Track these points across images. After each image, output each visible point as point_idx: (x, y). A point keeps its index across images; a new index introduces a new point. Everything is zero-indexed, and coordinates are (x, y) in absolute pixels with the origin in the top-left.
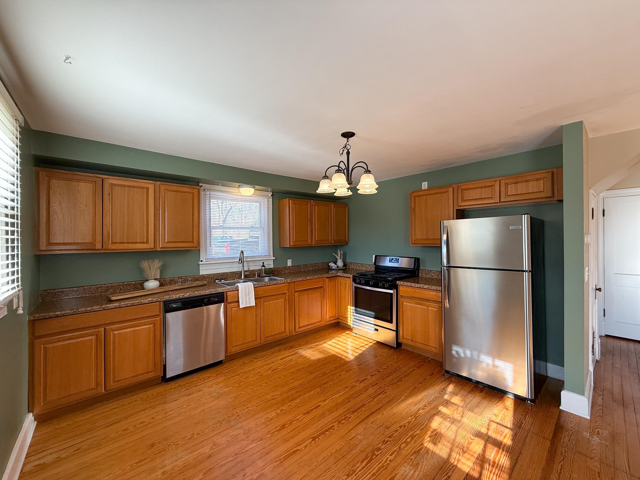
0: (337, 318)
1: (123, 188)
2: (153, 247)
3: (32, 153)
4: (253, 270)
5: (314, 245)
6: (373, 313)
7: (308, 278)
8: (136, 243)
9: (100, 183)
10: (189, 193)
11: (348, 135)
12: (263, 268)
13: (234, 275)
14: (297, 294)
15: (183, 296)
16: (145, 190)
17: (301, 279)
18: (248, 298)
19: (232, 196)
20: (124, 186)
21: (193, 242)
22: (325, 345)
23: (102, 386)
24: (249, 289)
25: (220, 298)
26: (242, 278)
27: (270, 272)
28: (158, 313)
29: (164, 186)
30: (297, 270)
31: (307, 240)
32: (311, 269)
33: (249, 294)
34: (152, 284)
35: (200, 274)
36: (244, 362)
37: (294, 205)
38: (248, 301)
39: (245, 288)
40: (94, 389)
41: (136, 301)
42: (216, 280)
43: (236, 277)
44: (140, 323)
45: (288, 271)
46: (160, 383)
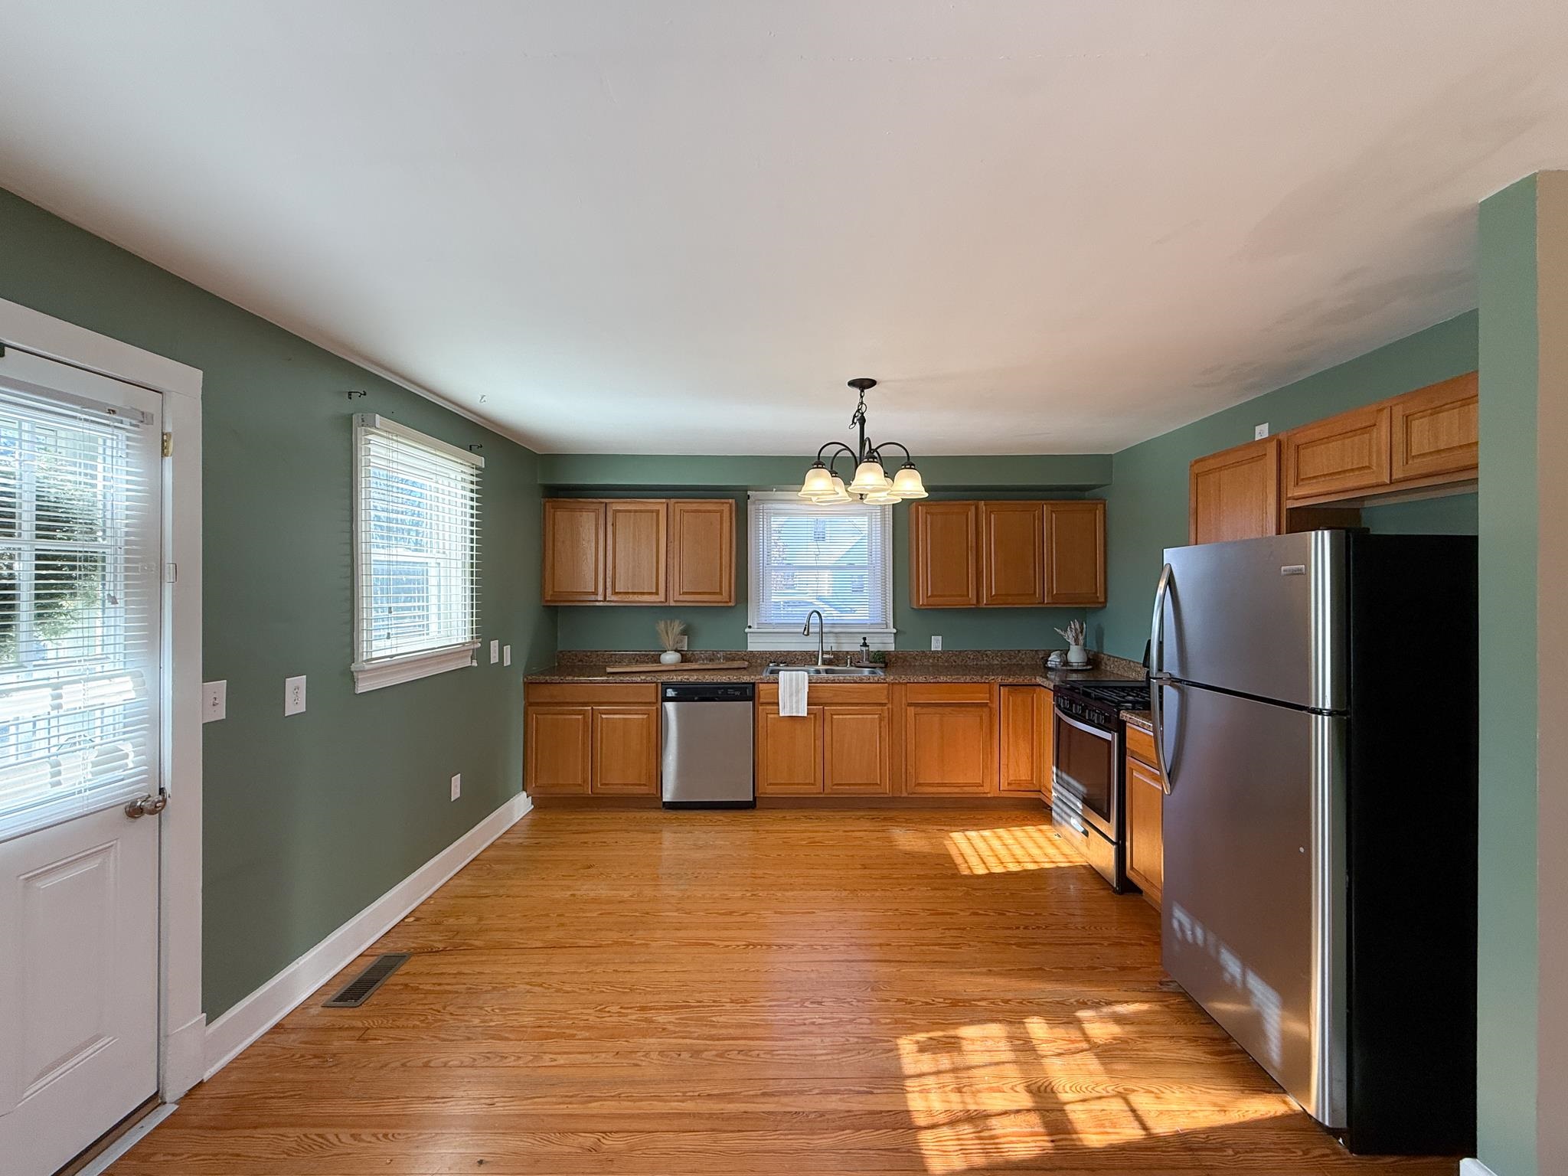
0: (1037, 788)
1: (628, 514)
2: (663, 600)
3: (539, 482)
4: (847, 652)
5: (986, 604)
6: (1081, 788)
7: (942, 679)
8: (643, 593)
9: (602, 510)
10: (715, 511)
11: (863, 384)
12: (864, 649)
13: (808, 658)
14: (911, 710)
15: (688, 679)
16: (654, 514)
17: (921, 679)
18: (794, 701)
19: (802, 507)
20: (629, 511)
21: (721, 593)
22: (957, 836)
23: (588, 784)
24: (797, 684)
25: (746, 693)
26: (819, 664)
27: (882, 660)
28: (654, 701)
29: (679, 506)
30: (955, 662)
31: (966, 593)
32: (996, 662)
33: (797, 692)
34: (670, 658)
35: (749, 650)
36: (785, 817)
37: (929, 517)
38: (794, 706)
39: (791, 680)
40: (580, 785)
41: (627, 678)
42: (771, 662)
43: (811, 661)
44: (631, 710)
45: (931, 661)
46: (659, 808)
